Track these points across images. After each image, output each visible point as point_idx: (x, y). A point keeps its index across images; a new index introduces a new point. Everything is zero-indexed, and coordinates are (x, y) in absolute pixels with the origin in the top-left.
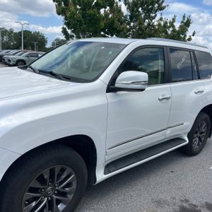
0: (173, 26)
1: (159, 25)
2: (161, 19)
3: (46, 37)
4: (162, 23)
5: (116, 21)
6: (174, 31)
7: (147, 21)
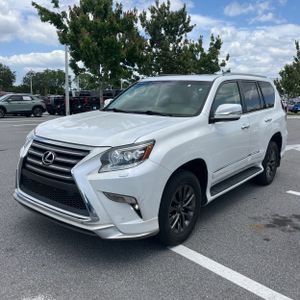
0: (202, 50)
1: (185, 48)
2: (186, 41)
3: (12, 71)
4: (188, 46)
5: (137, 48)
6: (203, 55)
7: (171, 45)
